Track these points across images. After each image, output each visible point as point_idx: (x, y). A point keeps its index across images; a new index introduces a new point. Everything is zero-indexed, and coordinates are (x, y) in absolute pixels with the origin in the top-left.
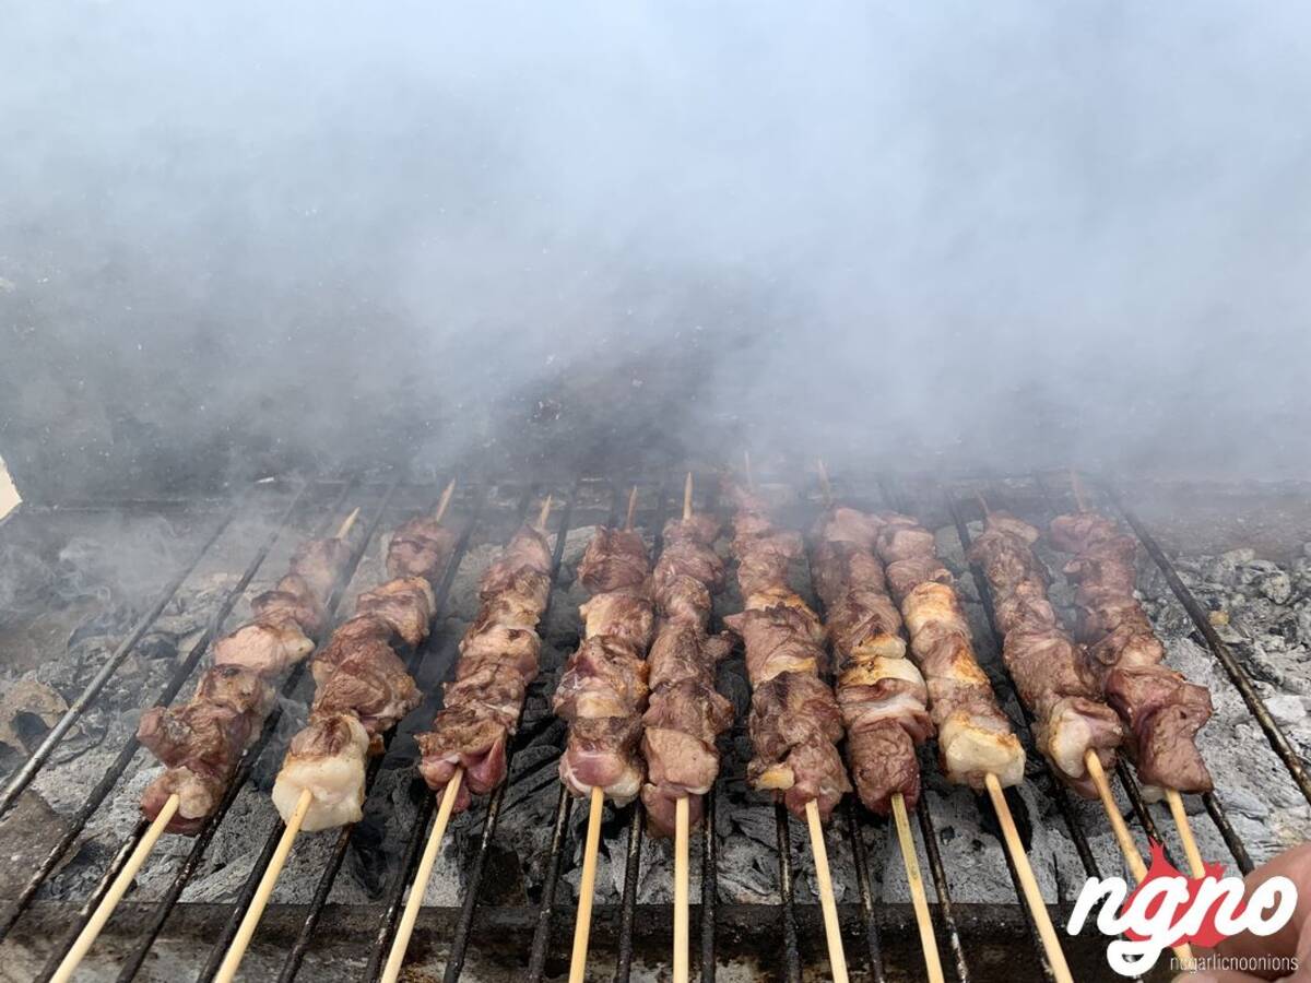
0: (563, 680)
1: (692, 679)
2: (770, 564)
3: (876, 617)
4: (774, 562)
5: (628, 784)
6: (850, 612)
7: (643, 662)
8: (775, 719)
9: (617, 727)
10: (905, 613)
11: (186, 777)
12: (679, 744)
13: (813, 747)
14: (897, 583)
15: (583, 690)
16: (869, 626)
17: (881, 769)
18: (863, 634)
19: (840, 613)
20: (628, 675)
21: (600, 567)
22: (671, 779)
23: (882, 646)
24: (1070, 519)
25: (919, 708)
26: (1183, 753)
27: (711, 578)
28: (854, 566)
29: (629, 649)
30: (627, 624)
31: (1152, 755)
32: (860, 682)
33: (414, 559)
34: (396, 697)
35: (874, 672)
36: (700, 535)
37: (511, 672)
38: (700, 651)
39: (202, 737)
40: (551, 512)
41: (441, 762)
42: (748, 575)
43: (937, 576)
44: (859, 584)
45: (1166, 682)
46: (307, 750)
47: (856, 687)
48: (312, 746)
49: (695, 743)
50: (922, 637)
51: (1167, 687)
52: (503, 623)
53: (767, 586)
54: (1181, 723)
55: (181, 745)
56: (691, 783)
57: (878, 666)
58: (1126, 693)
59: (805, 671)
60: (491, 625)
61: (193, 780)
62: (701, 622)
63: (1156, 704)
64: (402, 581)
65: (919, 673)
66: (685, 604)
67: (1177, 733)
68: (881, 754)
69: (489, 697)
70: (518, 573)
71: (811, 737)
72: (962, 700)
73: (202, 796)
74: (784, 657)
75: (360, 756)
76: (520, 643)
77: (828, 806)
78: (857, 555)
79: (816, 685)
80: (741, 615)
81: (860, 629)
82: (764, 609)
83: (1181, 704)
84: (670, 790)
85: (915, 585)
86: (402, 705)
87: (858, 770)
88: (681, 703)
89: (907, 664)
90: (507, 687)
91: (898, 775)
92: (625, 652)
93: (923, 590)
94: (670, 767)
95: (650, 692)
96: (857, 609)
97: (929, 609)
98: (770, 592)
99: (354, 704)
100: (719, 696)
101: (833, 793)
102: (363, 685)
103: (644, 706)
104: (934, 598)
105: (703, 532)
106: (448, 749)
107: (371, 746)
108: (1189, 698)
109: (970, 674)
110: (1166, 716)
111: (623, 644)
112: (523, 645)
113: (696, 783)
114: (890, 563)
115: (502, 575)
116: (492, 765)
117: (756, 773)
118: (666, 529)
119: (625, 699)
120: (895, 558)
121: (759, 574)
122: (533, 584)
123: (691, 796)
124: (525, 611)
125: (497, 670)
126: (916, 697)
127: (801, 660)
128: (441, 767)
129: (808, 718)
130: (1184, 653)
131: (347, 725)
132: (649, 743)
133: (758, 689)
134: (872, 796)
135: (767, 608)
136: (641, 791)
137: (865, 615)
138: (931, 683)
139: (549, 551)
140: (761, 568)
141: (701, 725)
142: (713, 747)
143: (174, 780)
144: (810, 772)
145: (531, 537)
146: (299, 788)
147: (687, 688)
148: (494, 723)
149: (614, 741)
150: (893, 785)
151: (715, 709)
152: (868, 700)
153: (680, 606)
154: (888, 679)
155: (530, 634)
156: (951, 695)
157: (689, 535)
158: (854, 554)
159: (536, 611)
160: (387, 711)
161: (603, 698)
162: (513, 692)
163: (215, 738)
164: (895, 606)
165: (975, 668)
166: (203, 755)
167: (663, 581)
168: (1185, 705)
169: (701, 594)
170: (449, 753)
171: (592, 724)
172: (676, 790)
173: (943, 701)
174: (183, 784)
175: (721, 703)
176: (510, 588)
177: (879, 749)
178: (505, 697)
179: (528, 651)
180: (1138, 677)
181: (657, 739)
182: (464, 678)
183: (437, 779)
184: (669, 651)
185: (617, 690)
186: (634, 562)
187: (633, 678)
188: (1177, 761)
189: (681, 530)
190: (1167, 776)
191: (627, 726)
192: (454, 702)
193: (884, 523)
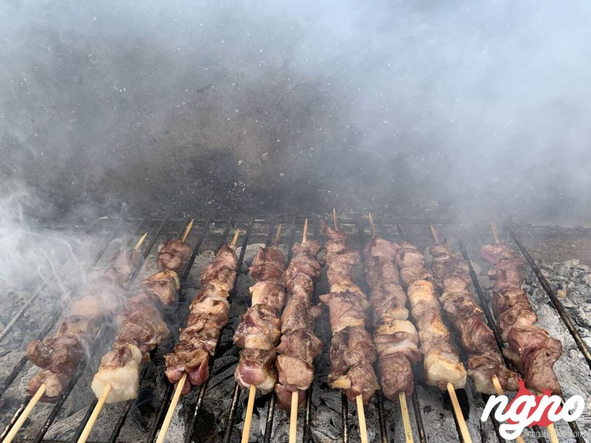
0: (239, 327)
1: (303, 329)
2: (343, 268)
3: (395, 298)
4: (345, 267)
5: (268, 384)
6: (382, 295)
7: (278, 320)
8: (342, 352)
9: (263, 355)
10: (409, 295)
11: (49, 375)
12: (294, 365)
13: (360, 367)
14: (405, 279)
15: (248, 333)
16: (391, 303)
17: (394, 379)
18: (388, 306)
19: (377, 295)
20: (271, 326)
21: (260, 268)
22: (289, 383)
23: (397, 314)
24: (491, 247)
25: (414, 347)
26: (547, 375)
27: (314, 275)
28: (384, 270)
29: (272, 311)
30: (272, 298)
31: (531, 374)
32: (385, 333)
33: (170, 261)
34: (157, 333)
35: (392, 328)
36: (310, 251)
37: (213, 323)
38: (307, 314)
39: (59, 355)
40: (239, 237)
41: (176, 370)
42: (332, 274)
43: (425, 277)
44: (387, 279)
45: (538, 335)
46: (109, 364)
47: (383, 335)
48: (111, 362)
49: (302, 364)
50: (417, 308)
51: (539, 338)
52: (211, 296)
53: (342, 279)
54: (546, 358)
55: (48, 359)
56: (299, 385)
57: (395, 325)
58: (519, 341)
59: (358, 326)
60: (205, 298)
61: (53, 377)
62: (308, 298)
63: (534, 347)
64: (163, 273)
65: (415, 328)
66: (301, 289)
67: (544, 364)
68: (394, 371)
69: (201, 336)
70: (220, 270)
71: (360, 362)
72: (436, 343)
73: (57, 385)
74: (349, 318)
75: (136, 366)
76: (218, 308)
77: (367, 397)
78: (386, 265)
79: (364, 334)
80: (328, 295)
81: (386, 304)
82: (339, 292)
83: (546, 348)
84: (289, 388)
85: (414, 281)
86: (160, 338)
87: (383, 379)
88: (296, 342)
89: (409, 323)
90: (210, 332)
91: (403, 383)
92: (270, 313)
93: (418, 284)
94: (289, 376)
95: (282, 335)
96: (386, 293)
97: (421, 294)
98: (343, 283)
99: (135, 338)
100: (316, 337)
101: (370, 390)
102: (140, 328)
103: (278, 341)
104: (423, 288)
105: (312, 250)
106: (179, 364)
107: (143, 359)
108: (551, 345)
109: (441, 329)
110: (538, 354)
111: (270, 309)
112: (220, 309)
113: (302, 384)
114: (401, 269)
115: (212, 270)
116: (201, 373)
117: (332, 380)
118: (294, 248)
119: (269, 338)
120: (404, 266)
121: (338, 273)
122: (227, 276)
123: (299, 390)
124: (222, 291)
125: (206, 322)
126: (413, 341)
127: (357, 320)
128: (175, 373)
129: (359, 352)
130: (545, 313)
131: (130, 350)
132: (279, 364)
133: (334, 335)
134: (390, 392)
135: (341, 292)
136: (275, 387)
137: (389, 297)
138: (420, 333)
139: (237, 258)
140: (339, 270)
141: (306, 354)
142: (311, 365)
143: (44, 377)
144: (358, 380)
145: (228, 252)
146: (105, 383)
147: (299, 334)
148: (203, 351)
149: (261, 362)
150: (400, 388)
151: (313, 344)
152: (389, 342)
153: (298, 289)
154: (399, 332)
155: (223, 303)
156: (430, 340)
157: (305, 251)
158: (384, 264)
159: (227, 290)
160: (152, 341)
161: (258, 338)
162: (213, 334)
163: (65, 355)
164: (403, 290)
165: (443, 326)
166: (59, 364)
167: (291, 275)
168: (549, 349)
169: (309, 284)
170: (179, 366)
171: (252, 351)
172: (292, 387)
173: (427, 343)
174: (47, 379)
175: (317, 341)
176: (216, 278)
177: (393, 368)
178: (209, 337)
179: (222, 311)
180: (524, 333)
181: (283, 362)
182: (191, 325)
183: (174, 379)
184: (292, 314)
185: (265, 334)
186: (277, 265)
187: (273, 327)
188: (544, 378)
189: (301, 249)
190: (539, 386)
191: (268, 355)
192: (184, 338)
193: (400, 247)
